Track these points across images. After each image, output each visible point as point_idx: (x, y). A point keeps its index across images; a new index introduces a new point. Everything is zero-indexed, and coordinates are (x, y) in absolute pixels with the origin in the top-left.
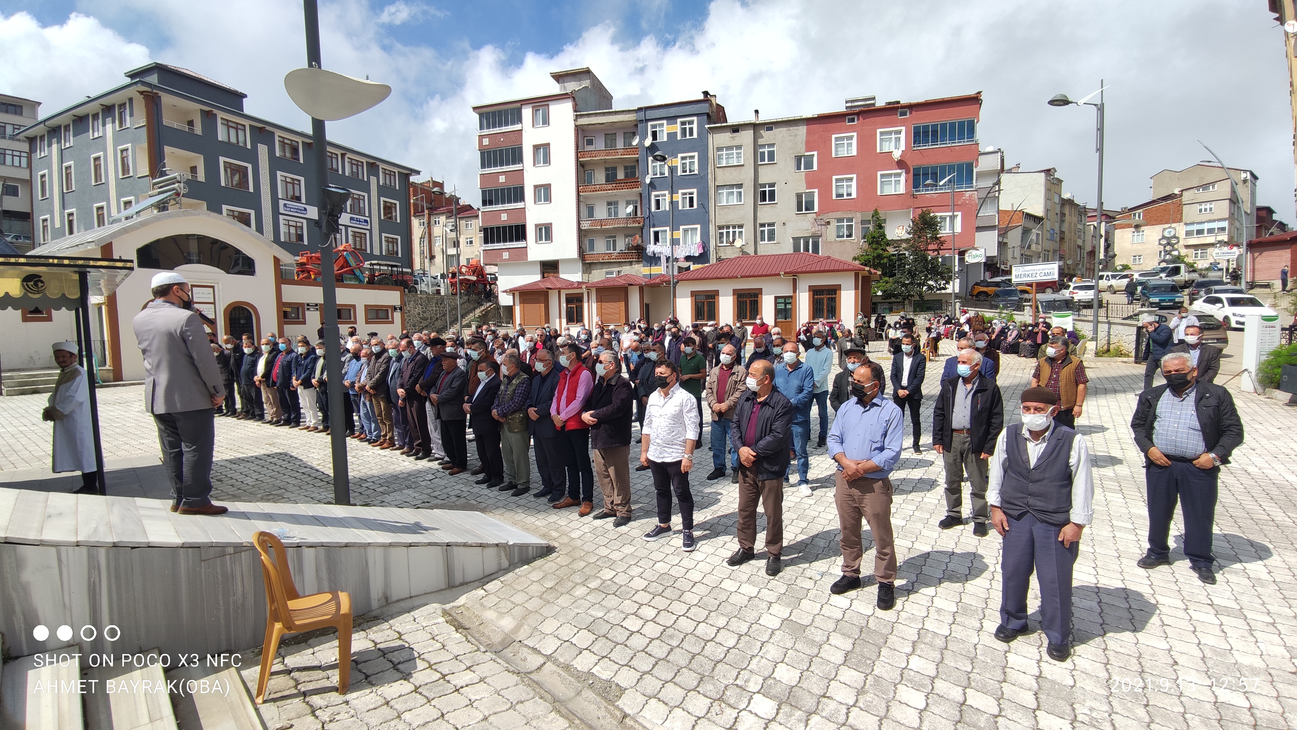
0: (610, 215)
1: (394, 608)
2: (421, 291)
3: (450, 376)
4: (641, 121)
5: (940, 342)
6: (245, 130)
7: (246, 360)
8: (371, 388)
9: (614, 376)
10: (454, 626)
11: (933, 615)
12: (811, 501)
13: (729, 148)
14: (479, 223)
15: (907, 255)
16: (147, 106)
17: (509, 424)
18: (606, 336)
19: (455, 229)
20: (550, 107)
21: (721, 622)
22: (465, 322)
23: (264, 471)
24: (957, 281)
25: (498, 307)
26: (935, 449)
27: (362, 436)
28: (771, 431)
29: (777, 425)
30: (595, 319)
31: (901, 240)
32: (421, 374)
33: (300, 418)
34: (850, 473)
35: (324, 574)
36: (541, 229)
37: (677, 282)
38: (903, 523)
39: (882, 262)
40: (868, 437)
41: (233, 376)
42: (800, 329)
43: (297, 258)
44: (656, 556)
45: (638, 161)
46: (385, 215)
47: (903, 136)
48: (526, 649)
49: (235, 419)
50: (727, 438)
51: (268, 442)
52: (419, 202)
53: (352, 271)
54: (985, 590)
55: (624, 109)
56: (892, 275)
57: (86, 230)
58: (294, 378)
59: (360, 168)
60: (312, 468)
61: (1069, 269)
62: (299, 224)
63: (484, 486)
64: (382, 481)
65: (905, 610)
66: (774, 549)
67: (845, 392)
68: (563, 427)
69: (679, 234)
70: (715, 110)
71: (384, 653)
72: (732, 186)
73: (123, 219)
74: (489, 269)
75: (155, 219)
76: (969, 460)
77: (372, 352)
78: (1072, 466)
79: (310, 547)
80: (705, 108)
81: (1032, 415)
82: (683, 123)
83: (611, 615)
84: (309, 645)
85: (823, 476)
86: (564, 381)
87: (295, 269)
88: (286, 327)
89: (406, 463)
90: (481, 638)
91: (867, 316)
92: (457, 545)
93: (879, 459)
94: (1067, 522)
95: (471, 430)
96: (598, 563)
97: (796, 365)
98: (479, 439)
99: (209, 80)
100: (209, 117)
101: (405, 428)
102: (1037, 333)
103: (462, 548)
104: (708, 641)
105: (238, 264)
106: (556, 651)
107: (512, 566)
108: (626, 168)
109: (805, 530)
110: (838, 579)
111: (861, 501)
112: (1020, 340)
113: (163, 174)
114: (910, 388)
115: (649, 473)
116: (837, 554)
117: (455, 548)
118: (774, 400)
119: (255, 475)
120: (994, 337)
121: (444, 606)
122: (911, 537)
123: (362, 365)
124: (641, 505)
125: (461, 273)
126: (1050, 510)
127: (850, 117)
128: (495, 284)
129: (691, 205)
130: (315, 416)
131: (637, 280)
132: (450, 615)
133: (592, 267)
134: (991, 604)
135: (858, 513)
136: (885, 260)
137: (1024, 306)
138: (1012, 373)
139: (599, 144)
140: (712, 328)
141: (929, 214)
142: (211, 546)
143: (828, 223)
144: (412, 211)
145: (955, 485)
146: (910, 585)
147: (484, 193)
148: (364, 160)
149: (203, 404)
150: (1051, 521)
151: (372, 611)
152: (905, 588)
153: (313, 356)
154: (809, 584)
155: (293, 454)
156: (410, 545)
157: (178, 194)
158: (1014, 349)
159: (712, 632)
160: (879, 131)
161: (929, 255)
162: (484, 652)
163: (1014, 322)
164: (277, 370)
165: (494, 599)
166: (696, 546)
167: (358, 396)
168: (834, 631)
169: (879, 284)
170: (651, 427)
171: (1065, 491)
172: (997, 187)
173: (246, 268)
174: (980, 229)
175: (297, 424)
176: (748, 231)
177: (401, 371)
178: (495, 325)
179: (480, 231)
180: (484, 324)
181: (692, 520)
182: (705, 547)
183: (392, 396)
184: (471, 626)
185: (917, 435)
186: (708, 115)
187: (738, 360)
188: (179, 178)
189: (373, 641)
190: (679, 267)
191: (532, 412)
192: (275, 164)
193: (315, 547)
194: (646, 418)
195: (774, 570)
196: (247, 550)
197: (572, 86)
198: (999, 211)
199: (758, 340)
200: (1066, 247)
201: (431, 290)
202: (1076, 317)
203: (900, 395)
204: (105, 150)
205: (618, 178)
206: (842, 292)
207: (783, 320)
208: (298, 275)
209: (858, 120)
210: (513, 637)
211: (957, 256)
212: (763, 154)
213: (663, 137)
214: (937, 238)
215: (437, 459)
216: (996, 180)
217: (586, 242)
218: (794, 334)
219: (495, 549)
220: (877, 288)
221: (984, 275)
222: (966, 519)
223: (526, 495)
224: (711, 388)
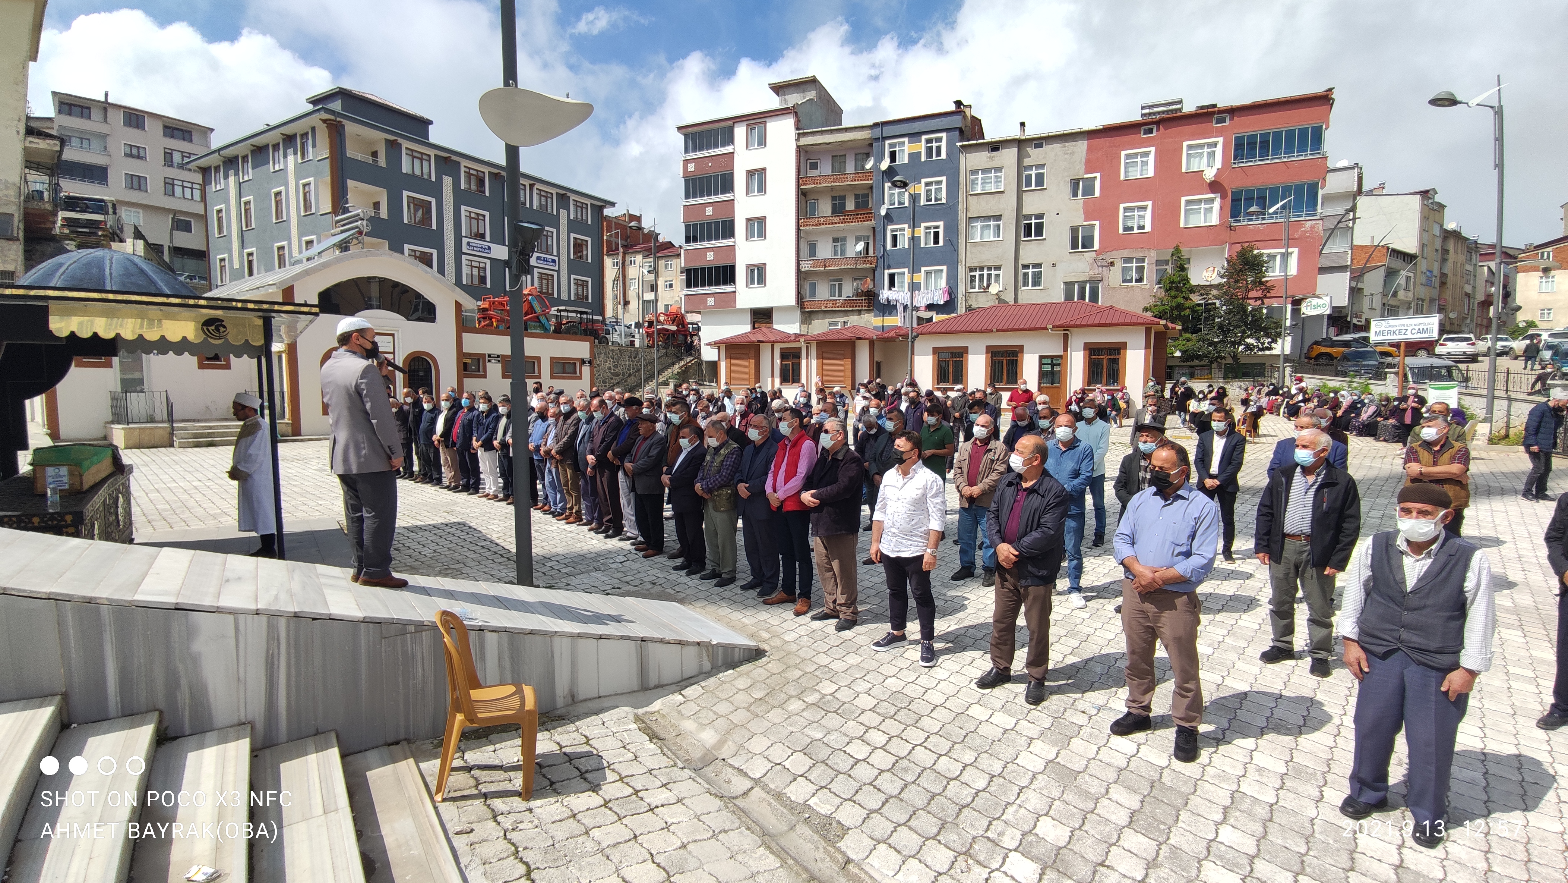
0: (835, 253)
1: (581, 708)
2: (613, 342)
3: (648, 442)
4: (877, 139)
5: (1262, 418)
6: (429, 161)
7: (426, 416)
8: (557, 453)
9: (842, 449)
10: (648, 735)
11: (1252, 774)
12: (1084, 614)
13: (986, 171)
14: (681, 263)
15: (1218, 305)
16: (330, 136)
17: (714, 501)
18: (828, 400)
19: (655, 271)
20: (768, 125)
21: (969, 757)
22: (662, 379)
23: (442, 541)
24: (1289, 339)
25: (700, 363)
26: (1258, 558)
27: (546, 508)
28: (1039, 525)
29: (1047, 518)
30: (815, 379)
31: (1211, 286)
32: (614, 439)
33: (479, 484)
34: (1143, 583)
35: (507, 663)
36: (752, 271)
37: (917, 336)
38: (1209, 651)
39: (1182, 314)
40: (1170, 538)
41: (411, 434)
42: (1071, 398)
43: (480, 303)
44: (888, 670)
45: (871, 188)
46: (575, 253)
47: (1219, 150)
48: (730, 770)
49: (412, 482)
50: (979, 529)
51: (445, 509)
52: (613, 239)
53: (537, 317)
54: (1328, 749)
55: (856, 125)
56: (1196, 331)
57: (266, 271)
58: (474, 438)
59: (549, 200)
60: (491, 542)
61: (1451, 324)
62: (482, 265)
63: (683, 573)
64: (567, 561)
65: (1212, 764)
66: (1037, 672)
67: (1136, 479)
68: (780, 508)
69: (920, 277)
70: (969, 124)
71: (570, 758)
72: (988, 218)
73: (305, 260)
74: (691, 318)
75: (338, 260)
76: (1307, 575)
77: (560, 411)
78: (1468, 592)
79: (493, 631)
80: (957, 122)
81: (1413, 521)
82: (929, 141)
83: (832, 738)
84: (490, 742)
85: (1100, 584)
86: (783, 452)
87: (477, 316)
88: (466, 381)
89: (594, 542)
90: (679, 752)
91: (1160, 382)
92: (653, 640)
93: (1183, 567)
94: (1456, 666)
95: (670, 506)
96: (816, 673)
97: (1072, 444)
98: (678, 517)
99: (394, 106)
100: (393, 146)
101: (594, 500)
102: (1405, 410)
103: (658, 645)
104: (952, 779)
105: (418, 310)
106: (765, 775)
107: (715, 670)
108: (857, 197)
109: (1076, 650)
110: (1121, 716)
111: (1157, 619)
112: (1379, 419)
113: (346, 211)
114: (1222, 477)
115: (881, 568)
116: (1120, 684)
117: (650, 644)
118: (1044, 487)
119: (433, 546)
120: (1340, 413)
121: (636, 711)
122: (1221, 670)
123: (549, 426)
124: (869, 606)
125: (659, 322)
126: (1432, 649)
127: (1147, 127)
128: (697, 335)
129: (936, 241)
130: (496, 482)
131: (867, 333)
132: (643, 722)
133: (813, 316)
134: (1335, 768)
135: (1152, 634)
136: (1188, 312)
137: (1386, 373)
138: (1367, 462)
139: (826, 168)
140: (960, 394)
141: (1252, 251)
142: (392, 622)
143: (1112, 264)
144: (605, 249)
145: (1286, 608)
146: (1220, 732)
147: (687, 227)
148: (554, 191)
149: (380, 467)
150: (1433, 664)
151: (557, 709)
152: (1213, 736)
153: (495, 414)
154: (1081, 719)
155: (471, 525)
156: (601, 637)
157: (360, 233)
158: (1369, 430)
159: (956, 769)
160: (1185, 144)
161: (1249, 305)
162: (682, 768)
163: (1370, 394)
164: (457, 429)
165: (692, 707)
166: (937, 661)
167: (543, 461)
168: (1115, 782)
169: (1177, 342)
170: (885, 512)
171: (1454, 624)
172: (1351, 214)
173: (426, 315)
174: (1324, 270)
175: (476, 491)
176: (1007, 274)
177: (591, 435)
178: (696, 383)
179: (682, 272)
180: (684, 382)
181: (932, 629)
182: (948, 664)
183: (580, 463)
184: (667, 736)
185: (1229, 536)
186: (961, 130)
187: (994, 433)
188: (362, 215)
189: (558, 744)
190: (919, 318)
191: (743, 489)
192: (460, 197)
193: (498, 632)
194: (878, 501)
195: (1036, 697)
196: (428, 630)
197: (794, 99)
198: (1352, 247)
199: (1019, 410)
200: (1448, 294)
201: (624, 341)
202: (1463, 390)
203: (1207, 486)
204: (286, 185)
205: (847, 209)
206: (1128, 351)
207: (1049, 385)
208: (480, 323)
209: (1158, 130)
210: (716, 753)
211: (1289, 307)
212: (1029, 177)
213: (903, 159)
214: (1261, 283)
215: (629, 538)
216: (1349, 205)
217: (807, 287)
218: (1062, 404)
219: (696, 648)
220: (1175, 347)
221: (1325, 331)
222: (1300, 652)
223: (732, 586)
224: (960, 468)
